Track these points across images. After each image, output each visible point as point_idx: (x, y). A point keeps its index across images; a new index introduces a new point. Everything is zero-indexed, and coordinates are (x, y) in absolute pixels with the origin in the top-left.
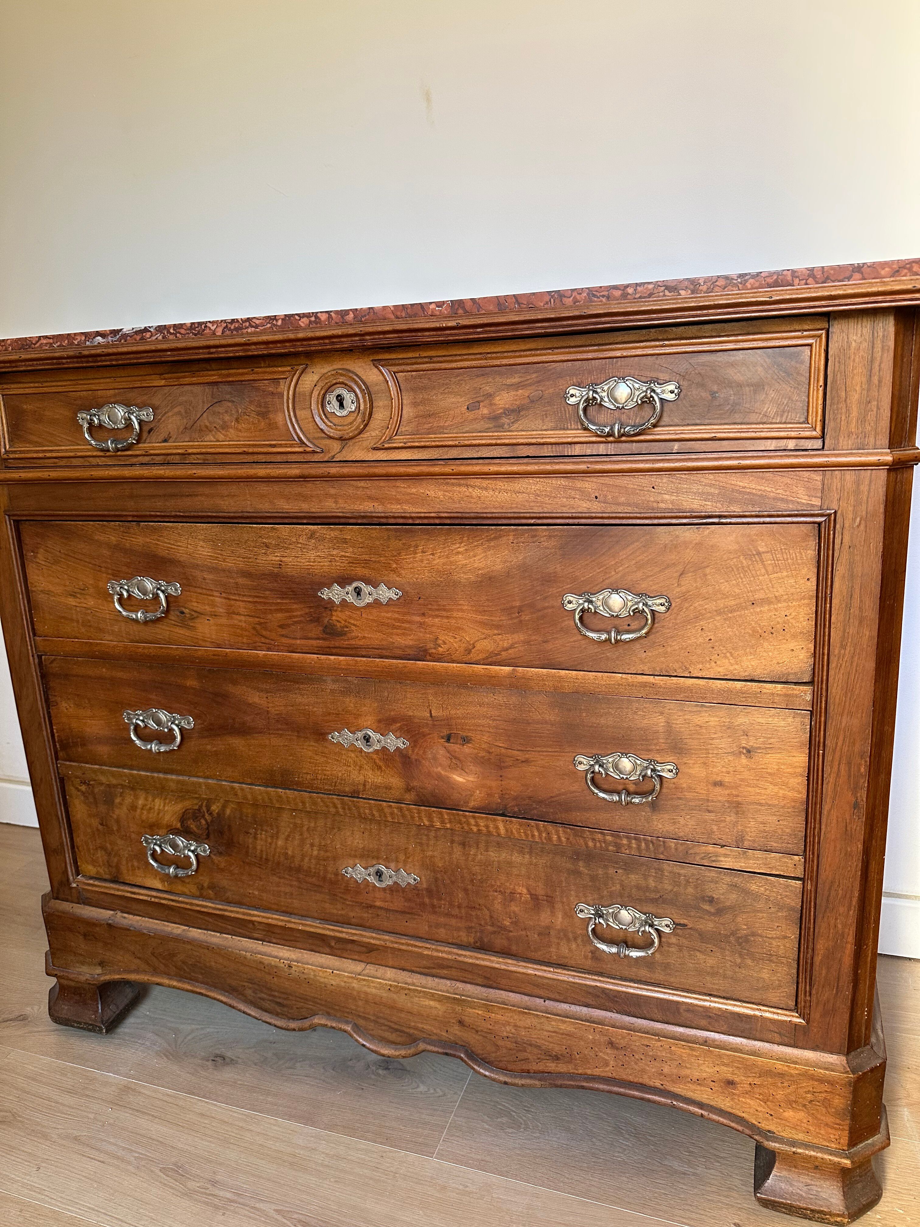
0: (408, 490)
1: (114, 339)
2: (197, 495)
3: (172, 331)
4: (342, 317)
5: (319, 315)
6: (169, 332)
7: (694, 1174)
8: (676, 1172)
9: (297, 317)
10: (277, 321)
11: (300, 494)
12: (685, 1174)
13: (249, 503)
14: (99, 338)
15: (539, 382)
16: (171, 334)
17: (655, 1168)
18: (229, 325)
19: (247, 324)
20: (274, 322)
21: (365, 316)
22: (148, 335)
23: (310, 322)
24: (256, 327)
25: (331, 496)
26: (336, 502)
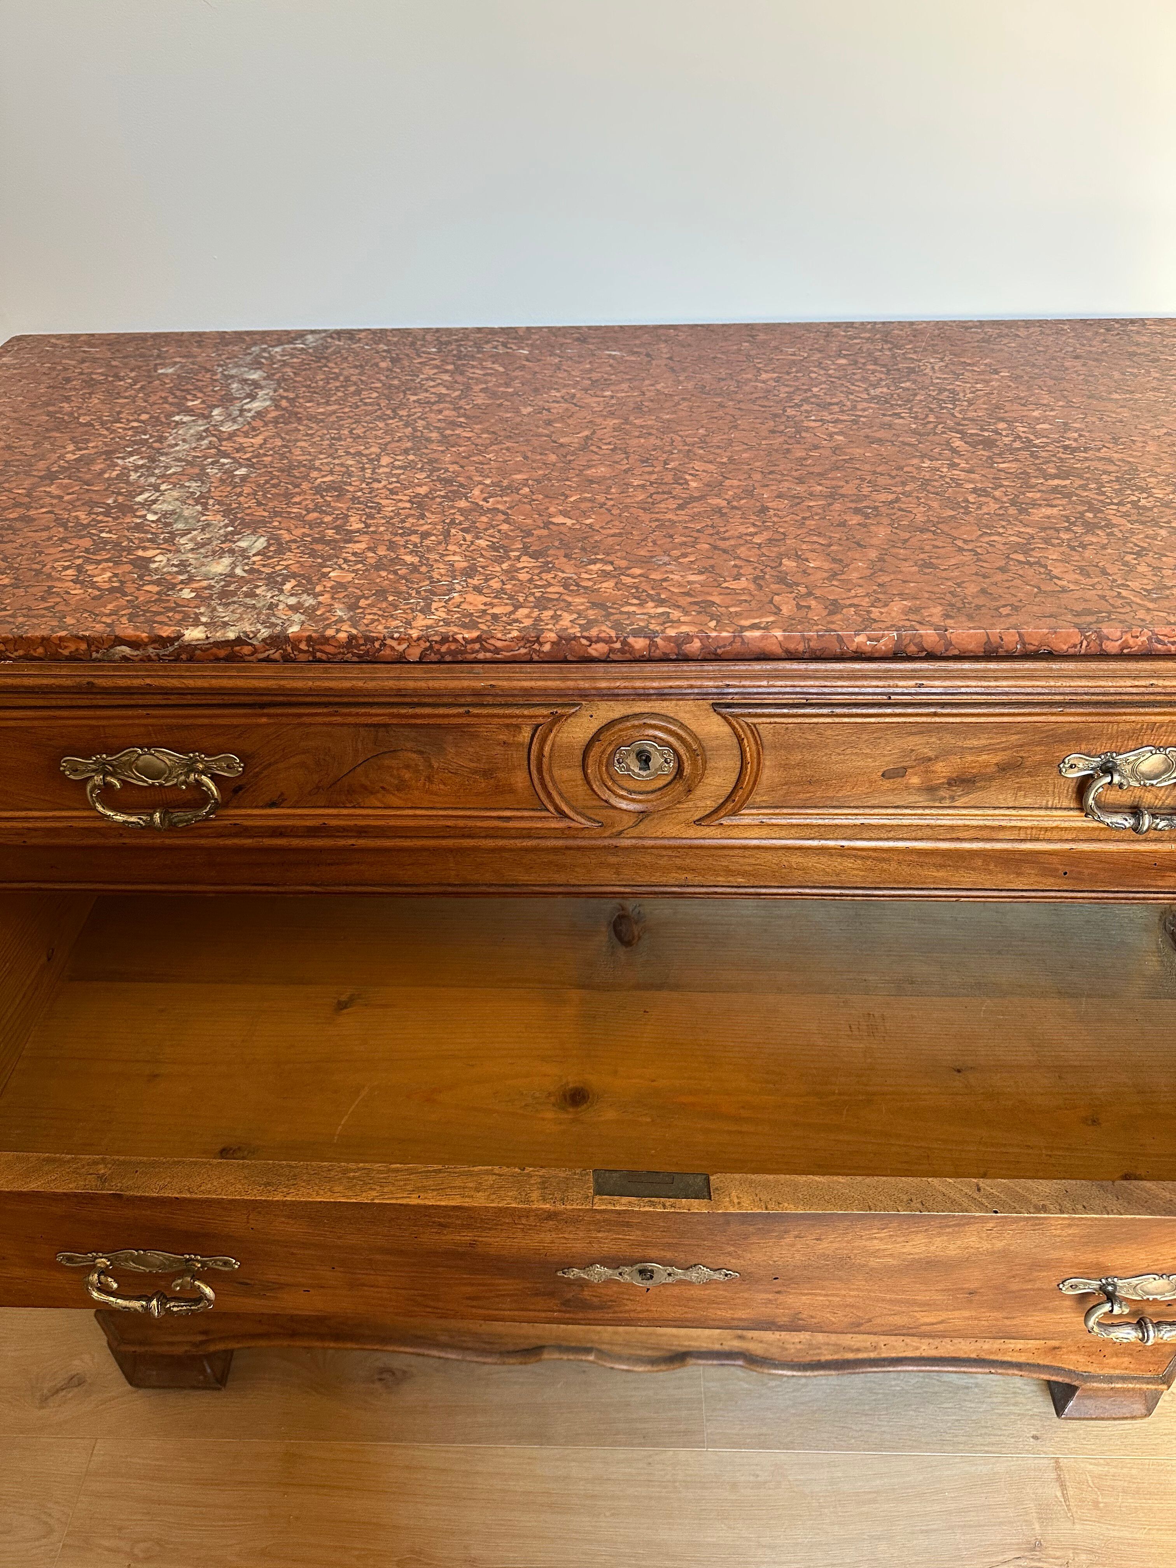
0: (752, 861)
1: (162, 652)
2: (351, 864)
3: (303, 646)
4: (679, 646)
5: (631, 640)
6: (295, 647)
7: (977, 1385)
8: (959, 1388)
9: (584, 641)
10: (541, 644)
11: (551, 863)
12: (967, 1388)
13: (453, 873)
14: (126, 650)
15: (1021, 746)
16: (301, 651)
17: (937, 1389)
18: (437, 647)
19: (477, 646)
20: (536, 646)
21: (724, 646)
22: (246, 650)
23: (611, 650)
24: (497, 650)
25: (609, 865)
26: (618, 873)
